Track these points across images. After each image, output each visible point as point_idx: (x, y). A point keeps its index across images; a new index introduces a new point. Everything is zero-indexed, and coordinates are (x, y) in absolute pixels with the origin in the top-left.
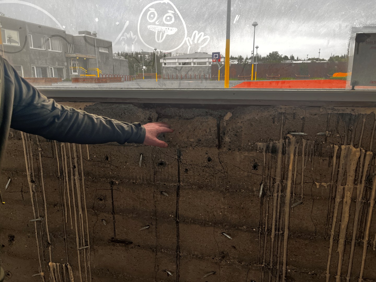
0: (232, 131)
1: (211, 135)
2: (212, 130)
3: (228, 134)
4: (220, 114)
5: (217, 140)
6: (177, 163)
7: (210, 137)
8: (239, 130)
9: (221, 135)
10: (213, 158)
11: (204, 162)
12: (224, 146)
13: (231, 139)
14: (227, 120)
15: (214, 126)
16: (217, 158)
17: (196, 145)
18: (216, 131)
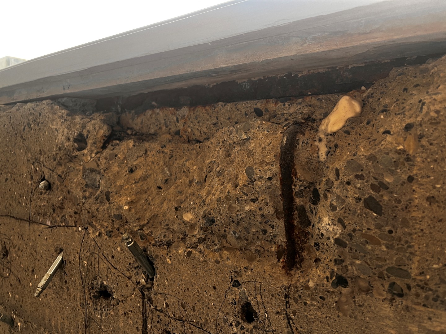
0: (348, 183)
1: (253, 201)
2: (258, 174)
3: (329, 195)
4: (306, 110)
5: (280, 224)
6: (139, 302)
7: (247, 208)
8: (392, 173)
9: (298, 201)
10: (262, 311)
11: (226, 321)
12: (317, 260)
13: (344, 227)
14: (333, 134)
15: (270, 157)
16: (278, 313)
17: (201, 241)
18: (274, 182)
